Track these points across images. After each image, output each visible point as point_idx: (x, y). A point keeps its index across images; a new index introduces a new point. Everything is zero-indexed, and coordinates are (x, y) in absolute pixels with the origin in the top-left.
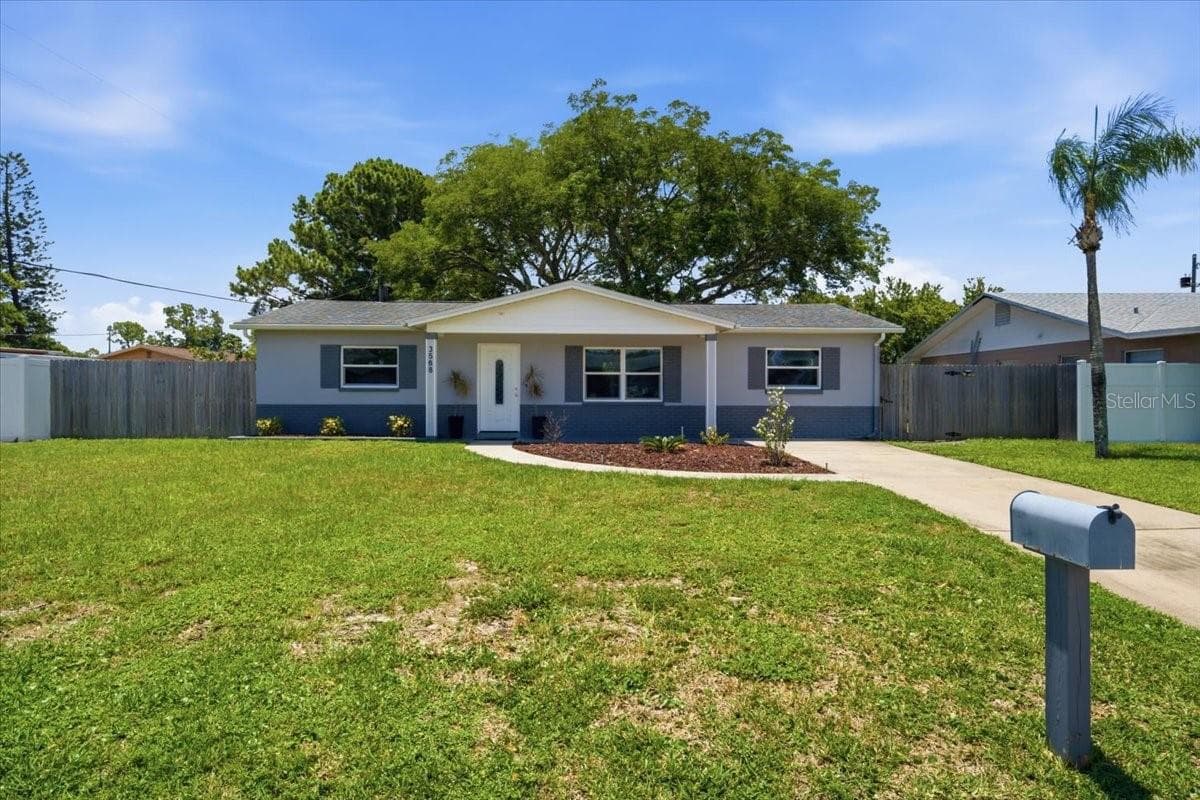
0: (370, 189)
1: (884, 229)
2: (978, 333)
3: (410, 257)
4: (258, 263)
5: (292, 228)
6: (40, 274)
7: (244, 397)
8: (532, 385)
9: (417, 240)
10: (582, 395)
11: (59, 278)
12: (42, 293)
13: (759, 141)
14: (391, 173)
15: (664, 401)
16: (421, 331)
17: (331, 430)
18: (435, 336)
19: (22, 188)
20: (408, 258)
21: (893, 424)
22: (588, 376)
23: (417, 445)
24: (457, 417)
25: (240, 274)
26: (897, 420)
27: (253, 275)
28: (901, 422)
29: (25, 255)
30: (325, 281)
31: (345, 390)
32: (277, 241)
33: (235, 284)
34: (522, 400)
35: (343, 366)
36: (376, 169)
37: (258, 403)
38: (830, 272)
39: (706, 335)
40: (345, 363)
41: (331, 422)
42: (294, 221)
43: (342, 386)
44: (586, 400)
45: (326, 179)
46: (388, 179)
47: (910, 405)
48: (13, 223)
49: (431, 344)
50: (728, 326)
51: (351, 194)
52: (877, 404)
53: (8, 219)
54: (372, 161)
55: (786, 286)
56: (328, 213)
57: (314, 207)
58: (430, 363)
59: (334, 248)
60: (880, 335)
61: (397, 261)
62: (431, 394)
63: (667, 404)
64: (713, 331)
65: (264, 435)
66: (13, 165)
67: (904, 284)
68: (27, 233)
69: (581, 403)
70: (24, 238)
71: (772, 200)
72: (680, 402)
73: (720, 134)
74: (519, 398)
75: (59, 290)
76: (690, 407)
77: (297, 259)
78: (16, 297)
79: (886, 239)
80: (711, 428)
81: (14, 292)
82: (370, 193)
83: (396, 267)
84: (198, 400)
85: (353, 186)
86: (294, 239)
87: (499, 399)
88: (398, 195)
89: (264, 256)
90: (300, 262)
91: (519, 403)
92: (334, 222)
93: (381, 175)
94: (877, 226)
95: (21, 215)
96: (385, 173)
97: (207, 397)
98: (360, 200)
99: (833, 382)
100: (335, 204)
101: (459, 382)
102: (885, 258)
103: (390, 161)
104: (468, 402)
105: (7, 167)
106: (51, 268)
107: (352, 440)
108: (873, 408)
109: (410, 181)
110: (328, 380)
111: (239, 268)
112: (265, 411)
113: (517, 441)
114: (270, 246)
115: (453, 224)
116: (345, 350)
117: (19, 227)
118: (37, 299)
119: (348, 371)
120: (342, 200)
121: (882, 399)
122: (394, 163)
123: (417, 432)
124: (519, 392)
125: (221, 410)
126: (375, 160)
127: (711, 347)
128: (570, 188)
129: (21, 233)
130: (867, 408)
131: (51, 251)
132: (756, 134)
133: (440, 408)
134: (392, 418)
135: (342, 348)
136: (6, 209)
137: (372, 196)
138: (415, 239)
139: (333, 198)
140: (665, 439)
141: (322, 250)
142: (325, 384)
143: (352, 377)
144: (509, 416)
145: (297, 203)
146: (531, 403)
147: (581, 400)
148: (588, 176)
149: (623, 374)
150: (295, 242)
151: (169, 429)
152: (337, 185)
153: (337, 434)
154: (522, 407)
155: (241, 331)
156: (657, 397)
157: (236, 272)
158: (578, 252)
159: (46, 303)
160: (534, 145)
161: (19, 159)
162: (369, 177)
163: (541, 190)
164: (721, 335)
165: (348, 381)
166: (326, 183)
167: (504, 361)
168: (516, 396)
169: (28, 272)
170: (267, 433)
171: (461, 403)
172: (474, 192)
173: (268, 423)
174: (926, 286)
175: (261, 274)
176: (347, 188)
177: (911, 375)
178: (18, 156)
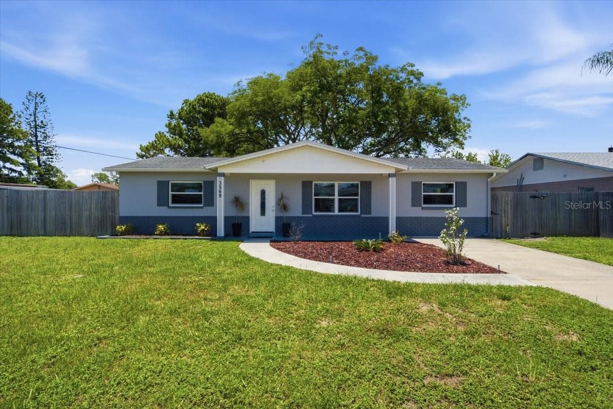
0: (204, 107)
1: (469, 120)
2: (522, 175)
3: (219, 136)
4: (149, 143)
5: (166, 126)
6: (51, 149)
7: (112, 212)
8: (282, 205)
9: (223, 127)
10: (312, 211)
11: (59, 151)
12: (52, 158)
13: (406, 69)
14: (215, 99)
15: (361, 214)
16: (214, 172)
17: (161, 232)
18: (223, 175)
19: (43, 109)
20: (218, 137)
21: (499, 228)
22: (316, 199)
23: (210, 243)
24: (238, 224)
25: (141, 148)
26: (501, 225)
27: (147, 148)
28: (504, 226)
29: (44, 140)
30: (182, 151)
31: (172, 207)
32: (160, 132)
33: (139, 153)
34: (276, 214)
35: (170, 193)
36: (207, 97)
37: (120, 215)
38: (437, 144)
39: (389, 174)
40: (171, 191)
41: (161, 227)
42: (167, 122)
43: (170, 205)
44: (314, 213)
45: (183, 102)
46: (213, 102)
47: (509, 216)
48: (38, 125)
49: (220, 181)
50: (404, 168)
51: (195, 109)
52: (489, 216)
53: (36, 123)
54: (205, 93)
55: (411, 152)
56: (184, 118)
57: (177, 116)
58: (220, 191)
59: (186, 135)
60: (492, 174)
61: (212, 138)
62: (221, 209)
63: (362, 216)
64: (393, 171)
65: (121, 235)
66: (39, 98)
67: (459, 153)
68: (45, 130)
69: (311, 215)
70: (43, 133)
71: (411, 103)
72: (370, 214)
73: (385, 66)
74: (275, 211)
75: (59, 157)
76: (376, 218)
77: (168, 140)
78: (39, 161)
79: (469, 126)
80: (393, 231)
81: (38, 158)
82: (204, 108)
83: (212, 142)
84: (85, 213)
85: (196, 105)
86: (167, 131)
87: (263, 212)
88: (218, 110)
89: (152, 139)
90: (169, 141)
91: (275, 215)
92: (187, 122)
93: (209, 100)
94: (465, 118)
95: (42, 122)
96: (211, 99)
97: (90, 212)
98: (199, 112)
99: (462, 203)
100: (187, 114)
101: (239, 203)
102: (467, 135)
103: (214, 93)
104: (245, 214)
105: (36, 99)
106: (56, 146)
107: (172, 239)
108: (487, 218)
109: (224, 103)
110: (162, 201)
111: (141, 145)
112: (124, 220)
113: (273, 239)
114: (156, 134)
115: (241, 118)
116: (171, 183)
117: (41, 127)
118: (49, 161)
119: (173, 196)
120: (190, 112)
121: (492, 213)
122: (216, 94)
123: (211, 234)
124: (274, 208)
125: (98, 219)
126: (206, 93)
127: (392, 181)
128: (303, 96)
129: (42, 130)
130: (483, 218)
131: (55, 139)
132: (404, 66)
133: (226, 218)
134: (198, 224)
135: (170, 182)
136: (35, 118)
137: (205, 110)
138: (222, 127)
139: (186, 111)
140: (370, 242)
141: (180, 135)
142: (160, 204)
143: (176, 199)
144: (267, 223)
145: (169, 114)
146: (282, 215)
147: (312, 214)
148: (313, 88)
149: (336, 198)
150: (168, 133)
151: (68, 231)
152: (188, 105)
153: (165, 235)
154: (276, 217)
155: (109, 172)
156: (357, 211)
157: (139, 147)
158: (306, 135)
159: (53, 163)
160: (283, 78)
161: (41, 95)
162: (204, 101)
163: (287, 97)
164: (398, 174)
165: (174, 202)
166: (183, 104)
167: (266, 190)
168: (273, 211)
169: (45, 149)
170: (123, 234)
171: (239, 215)
172: (251, 100)
173: (123, 228)
174: (470, 154)
175: (151, 148)
176: (193, 106)
177: (509, 199)
178: (41, 94)
